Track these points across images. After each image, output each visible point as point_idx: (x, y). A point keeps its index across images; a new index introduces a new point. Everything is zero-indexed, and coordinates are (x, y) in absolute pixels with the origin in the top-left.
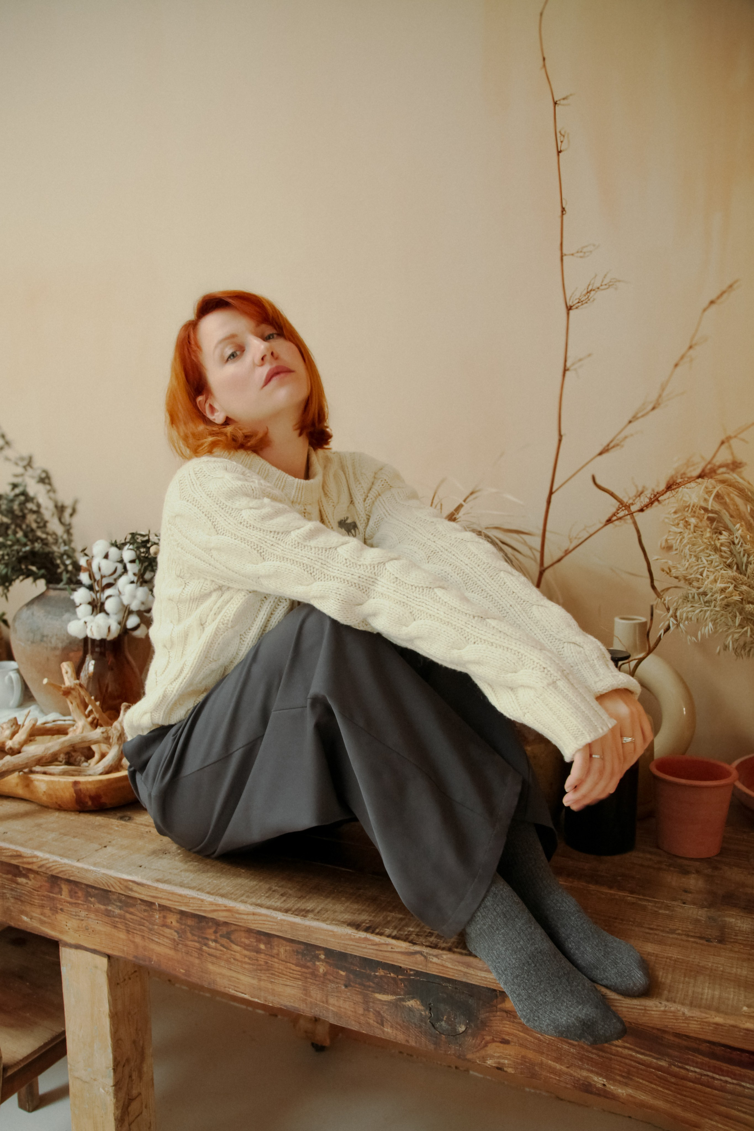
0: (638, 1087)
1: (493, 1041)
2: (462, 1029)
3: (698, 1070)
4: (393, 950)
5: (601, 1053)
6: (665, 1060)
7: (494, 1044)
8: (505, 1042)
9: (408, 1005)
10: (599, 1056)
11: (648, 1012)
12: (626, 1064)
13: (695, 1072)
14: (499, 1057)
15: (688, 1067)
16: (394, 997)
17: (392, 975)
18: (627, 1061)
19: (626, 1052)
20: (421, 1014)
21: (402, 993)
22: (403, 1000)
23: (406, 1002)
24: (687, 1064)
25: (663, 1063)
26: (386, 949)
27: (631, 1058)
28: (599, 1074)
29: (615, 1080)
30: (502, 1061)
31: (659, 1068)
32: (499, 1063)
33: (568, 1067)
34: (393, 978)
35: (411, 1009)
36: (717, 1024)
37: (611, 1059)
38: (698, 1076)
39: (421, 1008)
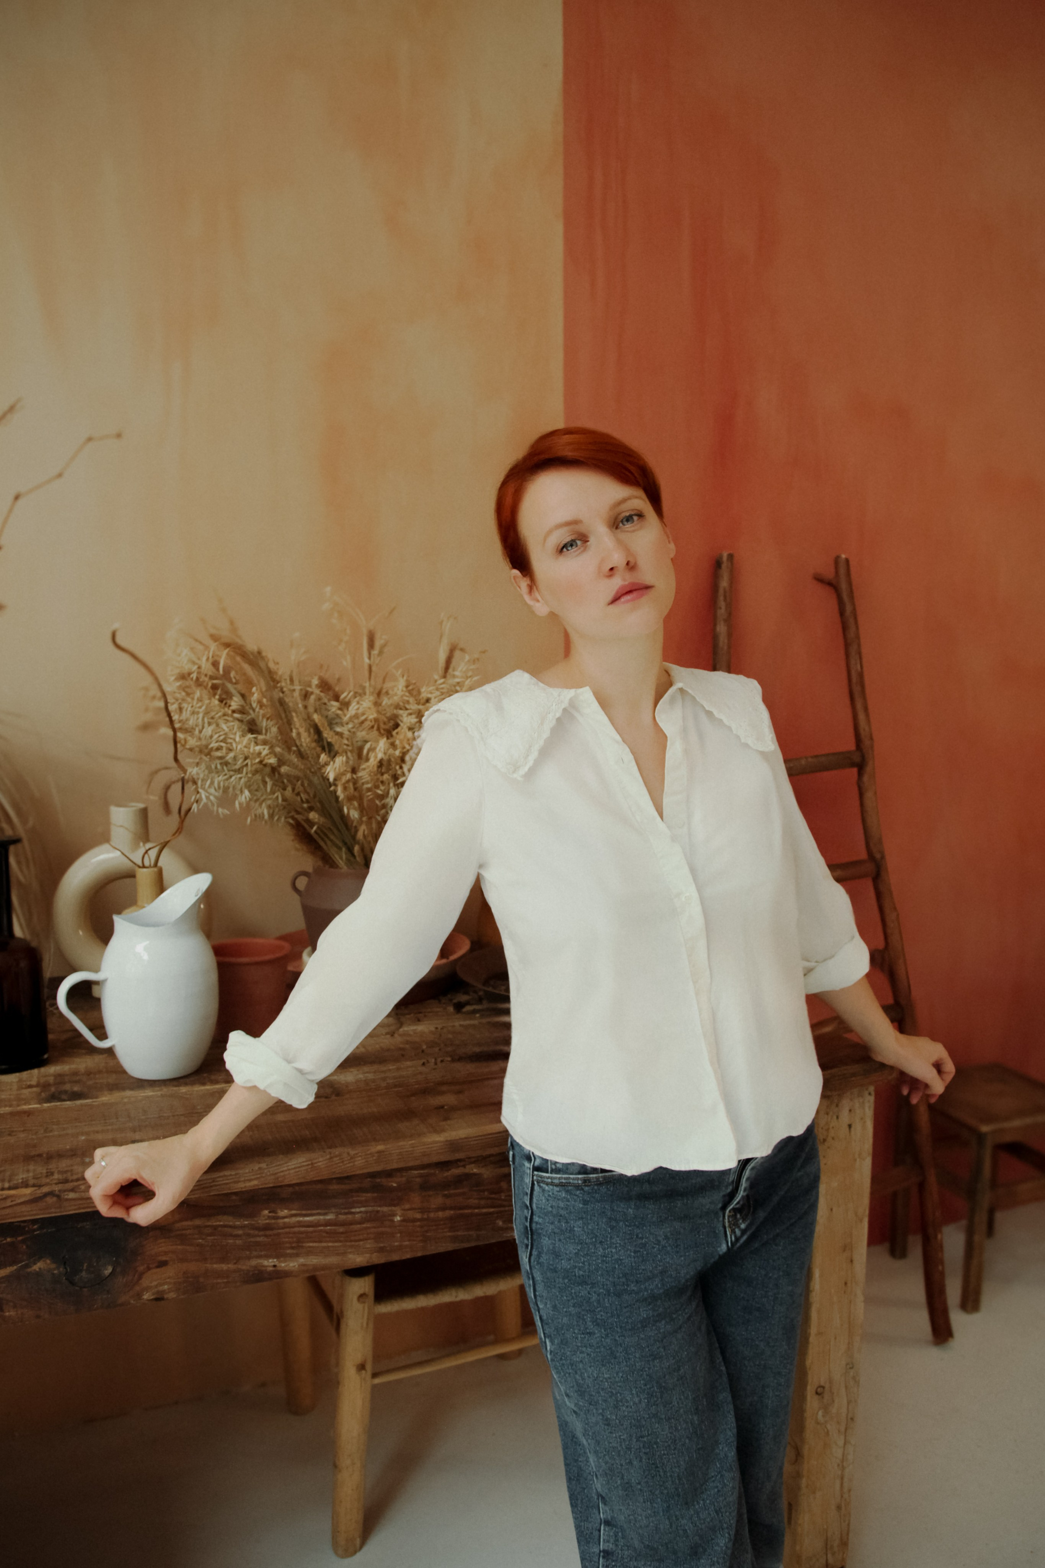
0: (310, 1252)
1: (149, 1269)
2: (108, 1270)
3: (363, 1209)
4: (14, 1203)
5: (268, 1233)
6: (332, 1212)
7: (150, 1272)
8: (162, 1264)
9: (35, 1270)
10: (266, 1236)
11: (316, 1165)
12: (294, 1233)
13: (361, 1212)
14: (156, 1286)
15: (353, 1210)
16: (15, 1267)
17: (9, 1240)
18: (296, 1229)
19: (294, 1219)
20: (53, 1274)
21: (25, 1258)
22: (27, 1266)
23: (31, 1267)
24: (351, 1208)
25: (330, 1217)
26: (5, 1206)
27: (300, 1224)
28: (267, 1257)
29: (285, 1256)
30: (161, 1288)
31: (328, 1223)
32: (158, 1292)
33: (235, 1263)
34: (12, 1244)
35: (38, 1274)
36: (379, 1152)
37: (278, 1235)
38: (364, 1215)
39: (53, 1266)
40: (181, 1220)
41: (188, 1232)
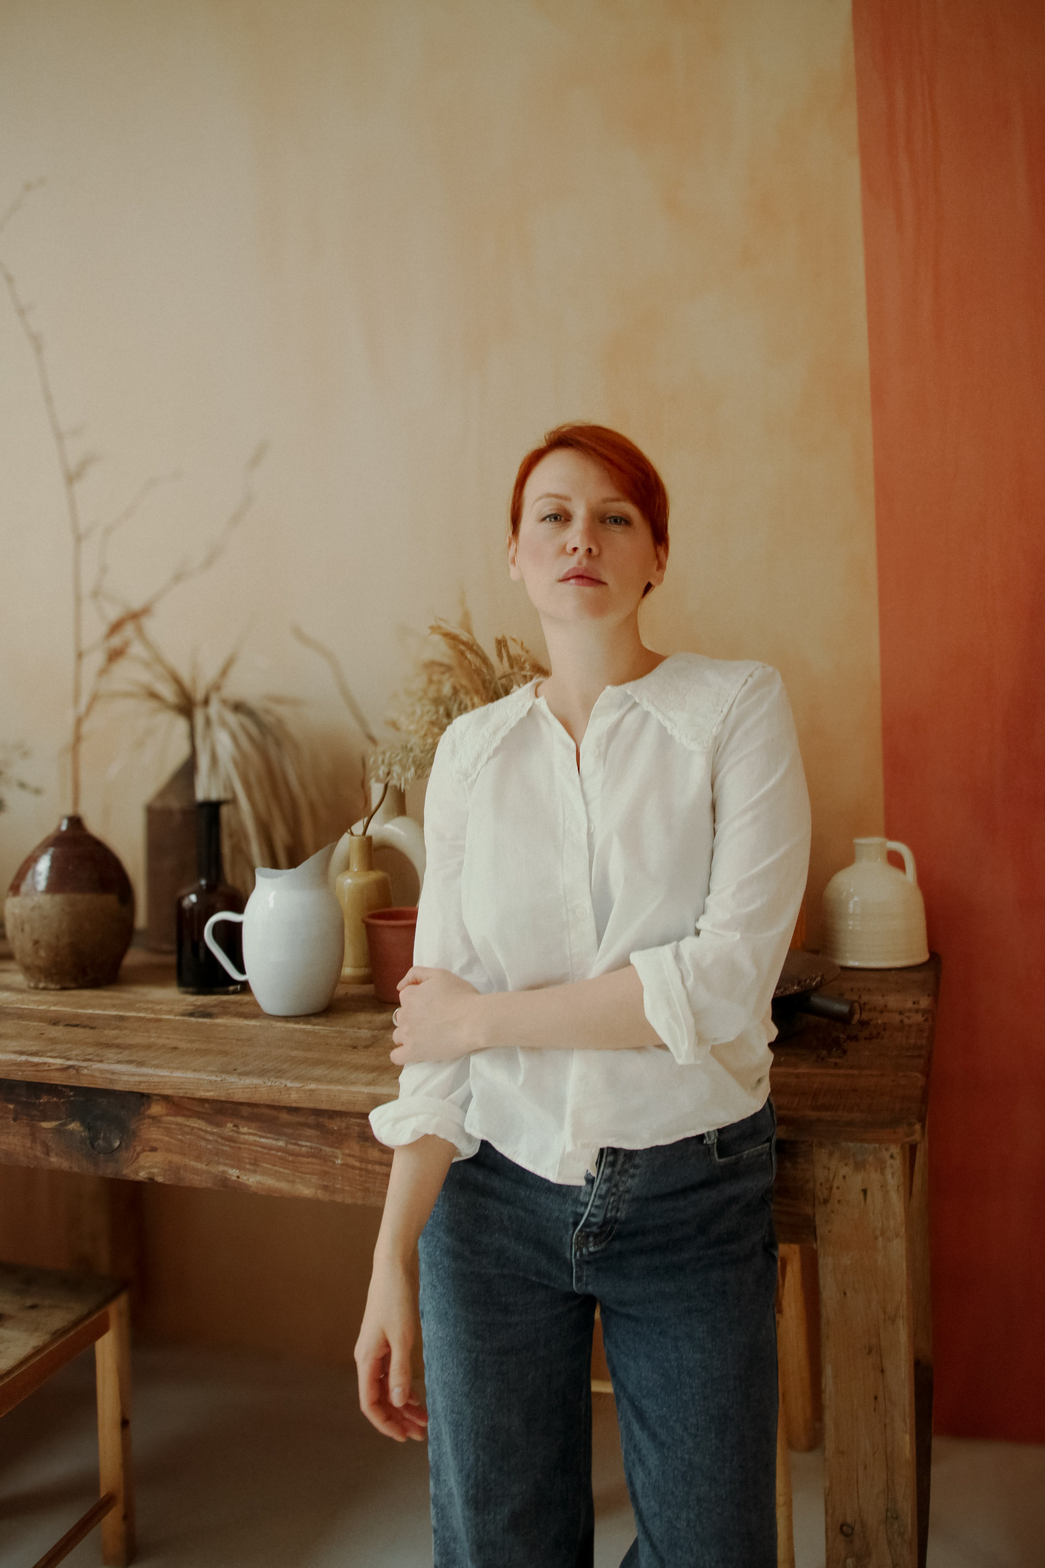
0: (265, 1173)
1: (144, 1151)
2: (117, 1144)
3: (308, 1144)
4: (50, 1068)
5: (232, 1144)
6: (282, 1140)
7: (145, 1153)
8: (154, 1149)
9: (70, 1129)
10: (231, 1147)
12: (252, 1150)
13: (306, 1146)
14: (149, 1167)
15: (300, 1143)
16: (57, 1123)
17: (55, 1099)
18: (254, 1148)
19: (252, 1138)
20: (81, 1136)
21: (64, 1117)
22: (65, 1124)
23: (68, 1126)
24: (301, 1140)
25: (281, 1143)
26: (43, 1069)
27: (255, 1144)
28: (233, 1167)
29: (245, 1169)
30: (152, 1170)
31: (279, 1149)
32: (150, 1173)
33: (207, 1165)
34: (56, 1103)
35: (72, 1133)
36: (313, 1091)
37: (240, 1148)
38: (309, 1150)
39: (81, 1129)
40: (167, 1115)
41: (173, 1126)
